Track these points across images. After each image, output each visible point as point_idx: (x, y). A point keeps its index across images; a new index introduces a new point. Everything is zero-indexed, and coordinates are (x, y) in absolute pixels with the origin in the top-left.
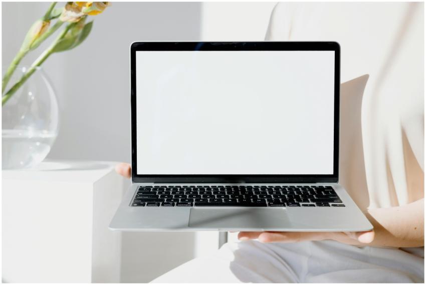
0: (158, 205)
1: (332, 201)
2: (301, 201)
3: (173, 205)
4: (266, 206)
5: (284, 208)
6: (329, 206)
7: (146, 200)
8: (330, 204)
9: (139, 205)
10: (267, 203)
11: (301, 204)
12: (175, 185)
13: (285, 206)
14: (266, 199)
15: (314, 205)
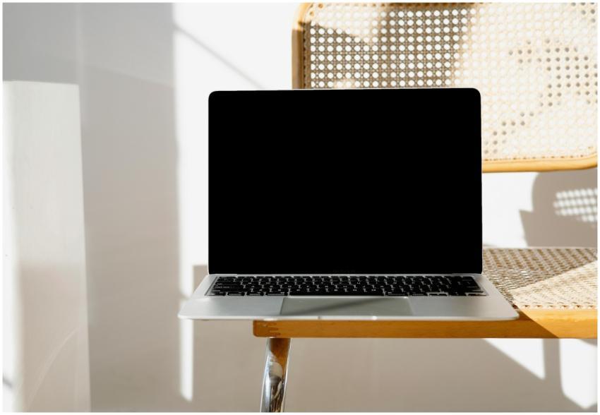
0: (243, 294)
1: (470, 290)
2: (429, 291)
3: (262, 294)
4: (383, 295)
5: (405, 297)
6: (465, 295)
7: (227, 290)
8: (467, 294)
9: (217, 294)
10: (384, 293)
11: (428, 294)
12: (264, 276)
13: (406, 295)
14: (383, 289)
15: (445, 295)
